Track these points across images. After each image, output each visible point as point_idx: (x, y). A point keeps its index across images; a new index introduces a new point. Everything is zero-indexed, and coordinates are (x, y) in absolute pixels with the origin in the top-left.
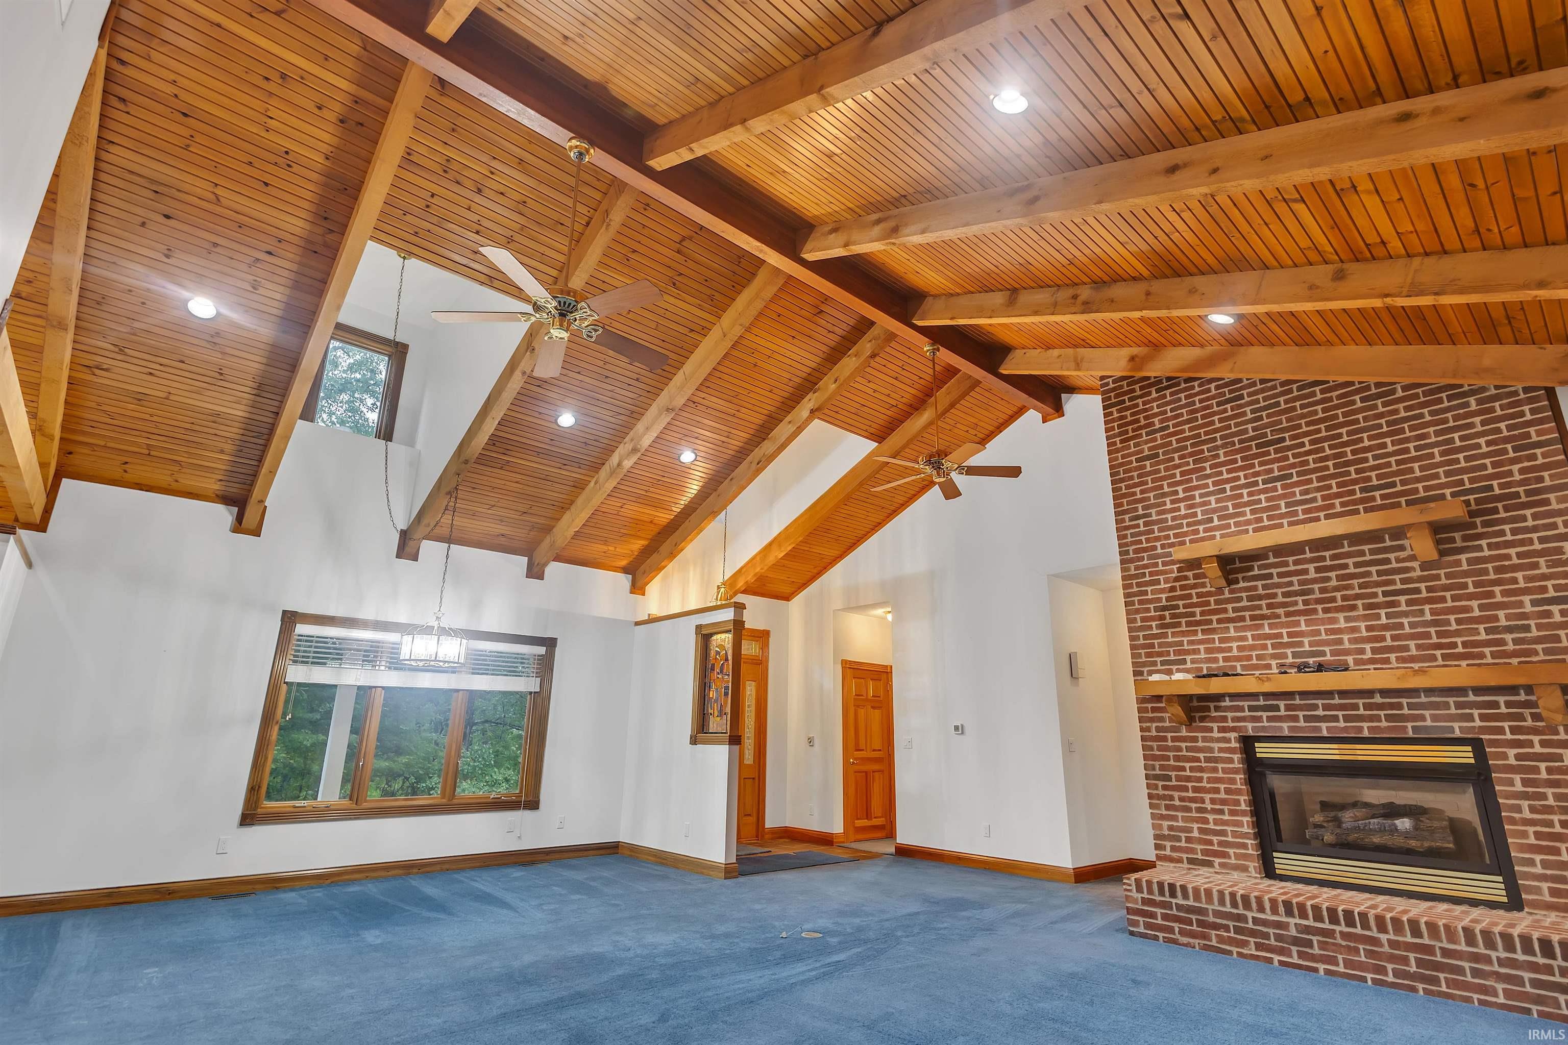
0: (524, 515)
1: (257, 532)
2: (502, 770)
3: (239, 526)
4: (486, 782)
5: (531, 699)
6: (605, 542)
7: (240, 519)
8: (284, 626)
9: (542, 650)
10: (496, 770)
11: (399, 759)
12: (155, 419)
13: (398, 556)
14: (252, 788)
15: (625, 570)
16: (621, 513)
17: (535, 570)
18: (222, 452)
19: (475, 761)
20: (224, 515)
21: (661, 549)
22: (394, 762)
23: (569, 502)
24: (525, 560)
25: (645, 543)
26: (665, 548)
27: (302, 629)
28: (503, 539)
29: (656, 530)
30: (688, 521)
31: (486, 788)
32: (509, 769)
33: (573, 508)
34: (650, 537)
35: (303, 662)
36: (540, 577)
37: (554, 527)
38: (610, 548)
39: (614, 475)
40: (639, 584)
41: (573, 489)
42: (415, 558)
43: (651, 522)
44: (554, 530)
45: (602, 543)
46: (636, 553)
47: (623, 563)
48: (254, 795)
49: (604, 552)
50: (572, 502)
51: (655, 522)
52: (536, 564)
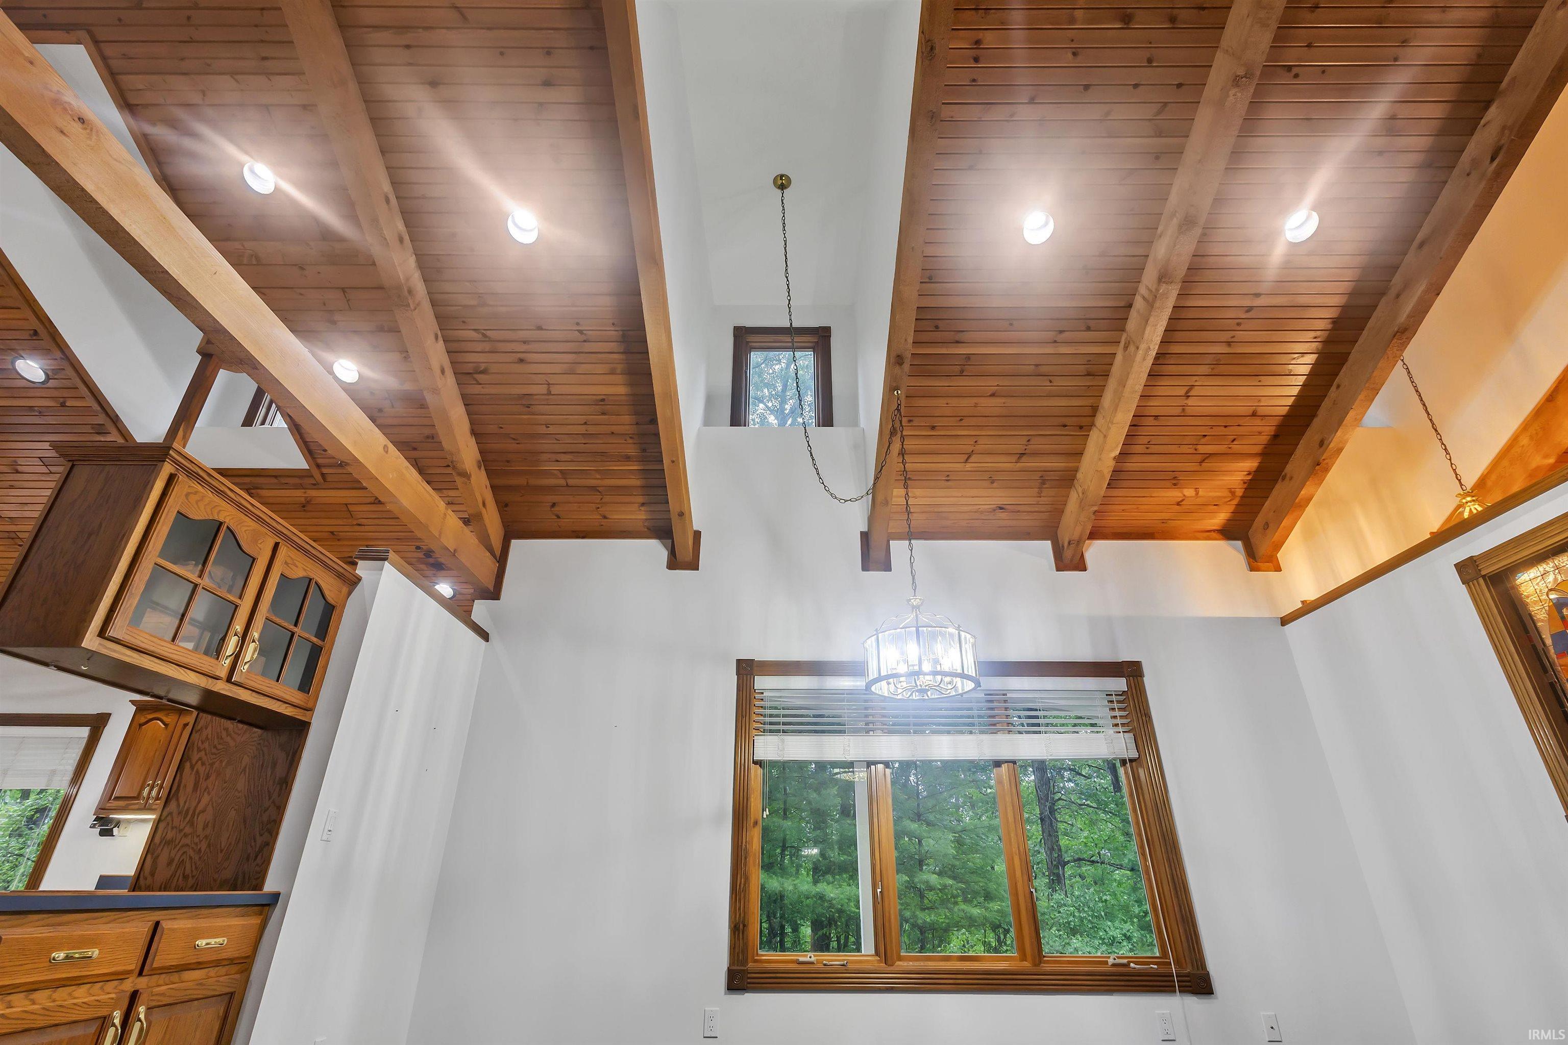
0: (1024, 459)
1: (694, 565)
2: (1117, 924)
3: (674, 563)
4: (1101, 938)
5: (1126, 773)
6: (1175, 482)
7: (673, 553)
8: (741, 681)
9: (1120, 684)
10: (1109, 923)
11: (991, 905)
12: (552, 430)
13: (865, 568)
14: (735, 926)
15: (1227, 533)
16: (1189, 411)
17: (1068, 554)
18: (628, 458)
19: (1080, 912)
20: (655, 550)
21: (1289, 469)
22: (987, 909)
23: (1088, 411)
24: (1048, 543)
25: (1251, 464)
26: (1296, 465)
27: (762, 682)
28: (1003, 515)
29: (1268, 429)
30: (1333, 388)
31: (1104, 948)
32: (1126, 922)
33: (1100, 421)
34: (1258, 449)
35: (771, 731)
36: (1080, 565)
37: (1076, 470)
38: (1189, 492)
39: (1157, 304)
40: (1263, 549)
41: (1088, 381)
42: (887, 567)
43: (1254, 414)
44: (1079, 475)
45: (1168, 484)
46: (1239, 493)
47: (1220, 518)
48: (739, 939)
49: (1178, 504)
50: (1094, 410)
51: (1262, 411)
52: (1066, 544)
